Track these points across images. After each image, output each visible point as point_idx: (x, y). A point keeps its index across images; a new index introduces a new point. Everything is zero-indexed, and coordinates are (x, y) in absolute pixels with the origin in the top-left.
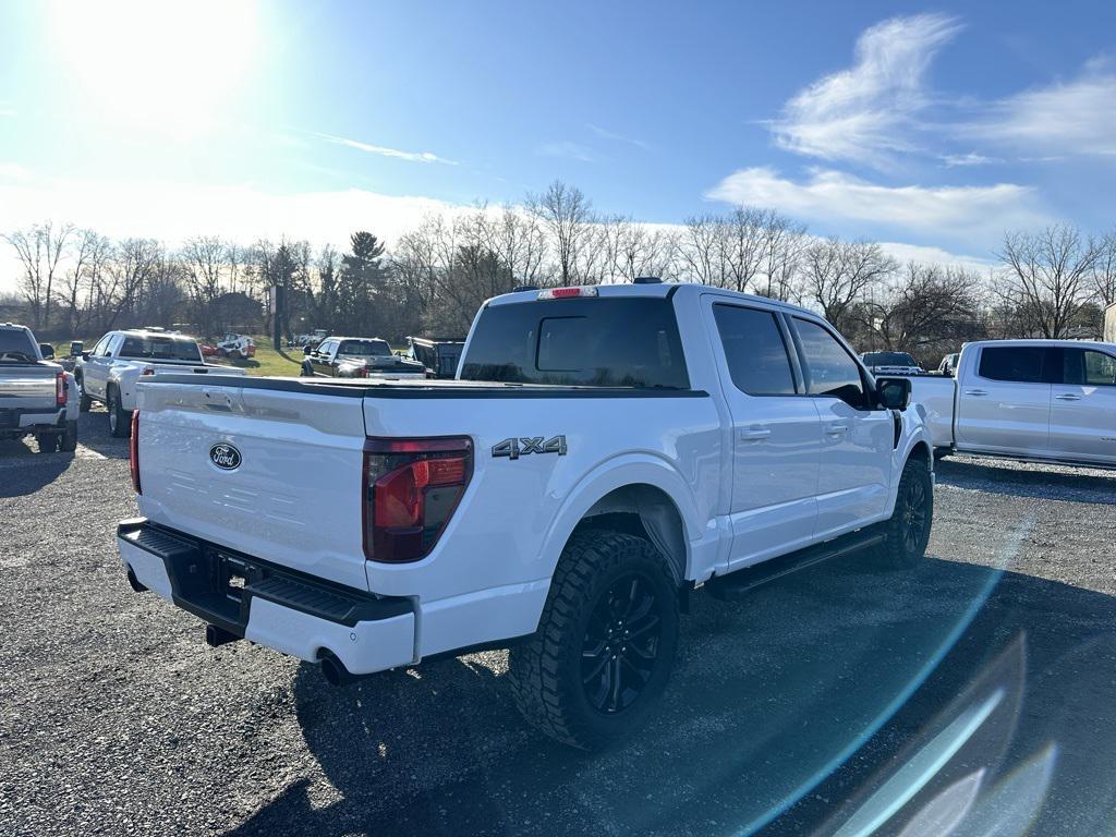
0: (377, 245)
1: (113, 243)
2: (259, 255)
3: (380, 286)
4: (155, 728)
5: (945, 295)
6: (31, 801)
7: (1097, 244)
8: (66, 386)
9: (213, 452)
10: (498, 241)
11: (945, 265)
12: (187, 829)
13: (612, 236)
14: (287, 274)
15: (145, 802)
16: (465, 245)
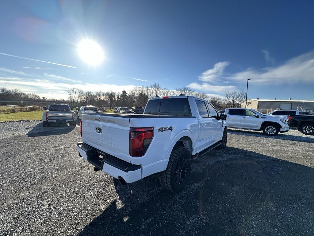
0: (126, 93)
1: (84, 92)
2: (108, 94)
3: (127, 99)
4: (84, 186)
5: (216, 101)
6: (54, 208)
7: (240, 94)
8: (74, 115)
9: (96, 129)
10: (146, 92)
11: (216, 96)
12: (88, 216)
13: (164, 91)
14: (112, 97)
15: (80, 208)
16: (141, 92)
